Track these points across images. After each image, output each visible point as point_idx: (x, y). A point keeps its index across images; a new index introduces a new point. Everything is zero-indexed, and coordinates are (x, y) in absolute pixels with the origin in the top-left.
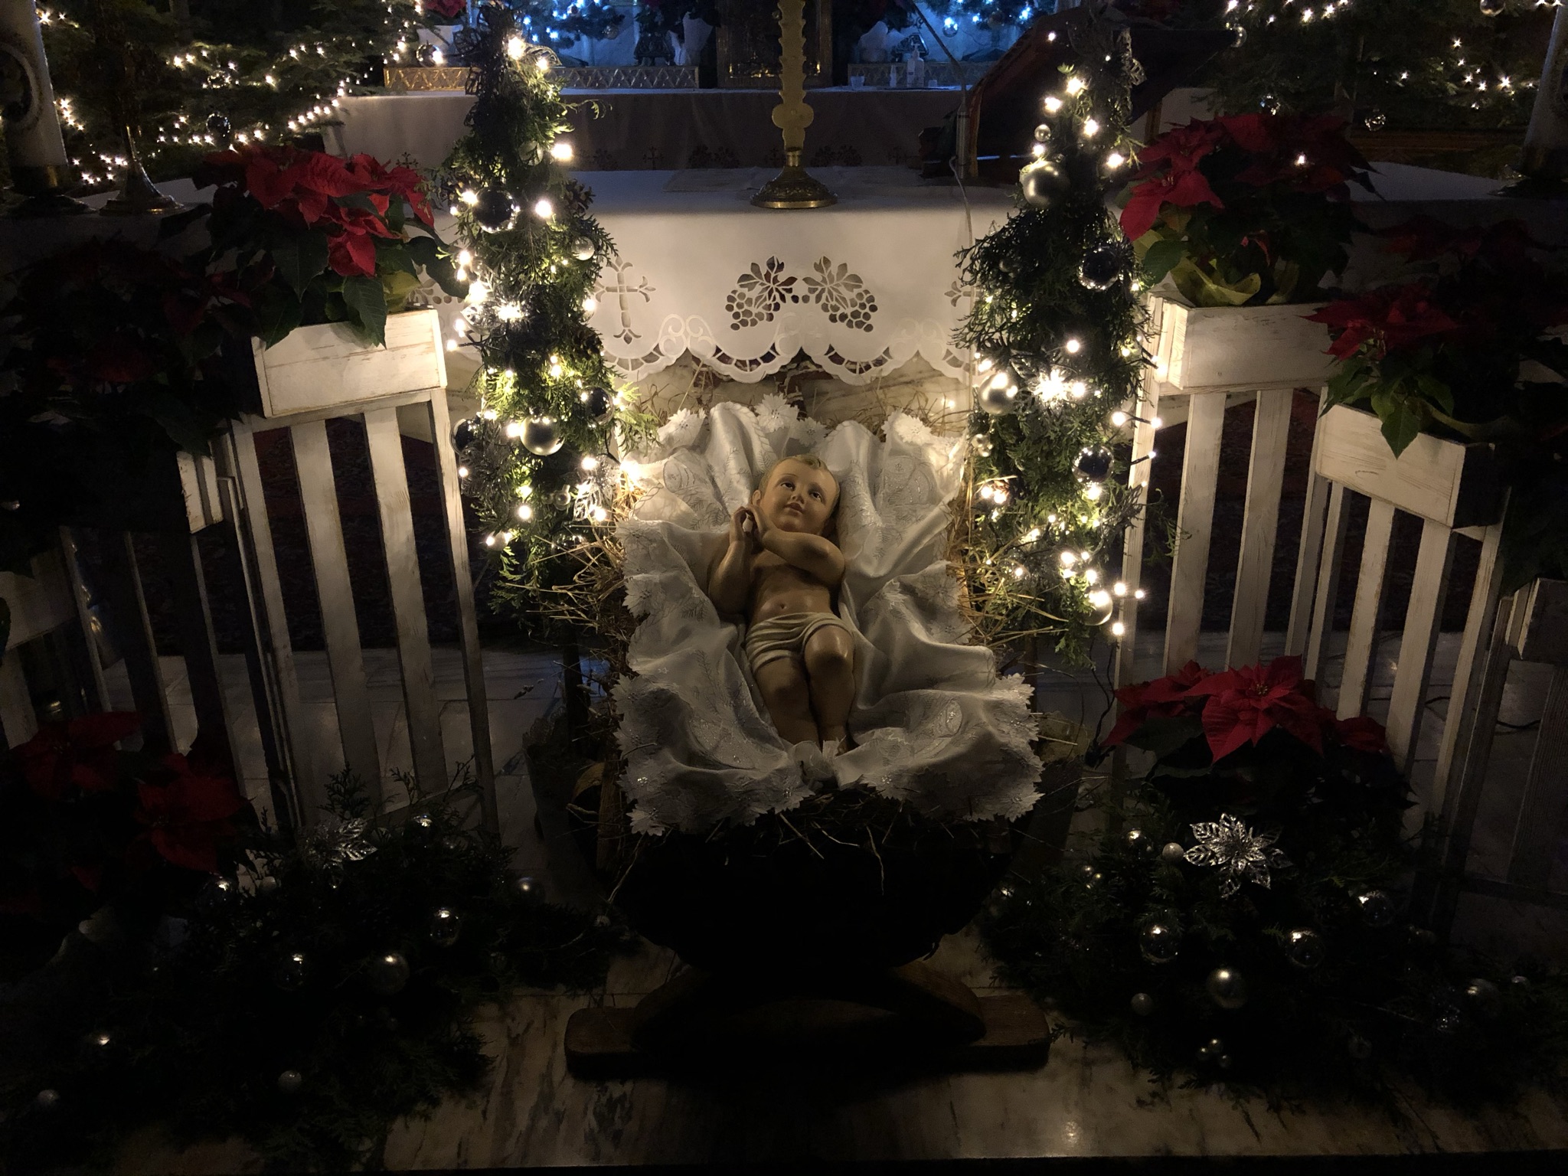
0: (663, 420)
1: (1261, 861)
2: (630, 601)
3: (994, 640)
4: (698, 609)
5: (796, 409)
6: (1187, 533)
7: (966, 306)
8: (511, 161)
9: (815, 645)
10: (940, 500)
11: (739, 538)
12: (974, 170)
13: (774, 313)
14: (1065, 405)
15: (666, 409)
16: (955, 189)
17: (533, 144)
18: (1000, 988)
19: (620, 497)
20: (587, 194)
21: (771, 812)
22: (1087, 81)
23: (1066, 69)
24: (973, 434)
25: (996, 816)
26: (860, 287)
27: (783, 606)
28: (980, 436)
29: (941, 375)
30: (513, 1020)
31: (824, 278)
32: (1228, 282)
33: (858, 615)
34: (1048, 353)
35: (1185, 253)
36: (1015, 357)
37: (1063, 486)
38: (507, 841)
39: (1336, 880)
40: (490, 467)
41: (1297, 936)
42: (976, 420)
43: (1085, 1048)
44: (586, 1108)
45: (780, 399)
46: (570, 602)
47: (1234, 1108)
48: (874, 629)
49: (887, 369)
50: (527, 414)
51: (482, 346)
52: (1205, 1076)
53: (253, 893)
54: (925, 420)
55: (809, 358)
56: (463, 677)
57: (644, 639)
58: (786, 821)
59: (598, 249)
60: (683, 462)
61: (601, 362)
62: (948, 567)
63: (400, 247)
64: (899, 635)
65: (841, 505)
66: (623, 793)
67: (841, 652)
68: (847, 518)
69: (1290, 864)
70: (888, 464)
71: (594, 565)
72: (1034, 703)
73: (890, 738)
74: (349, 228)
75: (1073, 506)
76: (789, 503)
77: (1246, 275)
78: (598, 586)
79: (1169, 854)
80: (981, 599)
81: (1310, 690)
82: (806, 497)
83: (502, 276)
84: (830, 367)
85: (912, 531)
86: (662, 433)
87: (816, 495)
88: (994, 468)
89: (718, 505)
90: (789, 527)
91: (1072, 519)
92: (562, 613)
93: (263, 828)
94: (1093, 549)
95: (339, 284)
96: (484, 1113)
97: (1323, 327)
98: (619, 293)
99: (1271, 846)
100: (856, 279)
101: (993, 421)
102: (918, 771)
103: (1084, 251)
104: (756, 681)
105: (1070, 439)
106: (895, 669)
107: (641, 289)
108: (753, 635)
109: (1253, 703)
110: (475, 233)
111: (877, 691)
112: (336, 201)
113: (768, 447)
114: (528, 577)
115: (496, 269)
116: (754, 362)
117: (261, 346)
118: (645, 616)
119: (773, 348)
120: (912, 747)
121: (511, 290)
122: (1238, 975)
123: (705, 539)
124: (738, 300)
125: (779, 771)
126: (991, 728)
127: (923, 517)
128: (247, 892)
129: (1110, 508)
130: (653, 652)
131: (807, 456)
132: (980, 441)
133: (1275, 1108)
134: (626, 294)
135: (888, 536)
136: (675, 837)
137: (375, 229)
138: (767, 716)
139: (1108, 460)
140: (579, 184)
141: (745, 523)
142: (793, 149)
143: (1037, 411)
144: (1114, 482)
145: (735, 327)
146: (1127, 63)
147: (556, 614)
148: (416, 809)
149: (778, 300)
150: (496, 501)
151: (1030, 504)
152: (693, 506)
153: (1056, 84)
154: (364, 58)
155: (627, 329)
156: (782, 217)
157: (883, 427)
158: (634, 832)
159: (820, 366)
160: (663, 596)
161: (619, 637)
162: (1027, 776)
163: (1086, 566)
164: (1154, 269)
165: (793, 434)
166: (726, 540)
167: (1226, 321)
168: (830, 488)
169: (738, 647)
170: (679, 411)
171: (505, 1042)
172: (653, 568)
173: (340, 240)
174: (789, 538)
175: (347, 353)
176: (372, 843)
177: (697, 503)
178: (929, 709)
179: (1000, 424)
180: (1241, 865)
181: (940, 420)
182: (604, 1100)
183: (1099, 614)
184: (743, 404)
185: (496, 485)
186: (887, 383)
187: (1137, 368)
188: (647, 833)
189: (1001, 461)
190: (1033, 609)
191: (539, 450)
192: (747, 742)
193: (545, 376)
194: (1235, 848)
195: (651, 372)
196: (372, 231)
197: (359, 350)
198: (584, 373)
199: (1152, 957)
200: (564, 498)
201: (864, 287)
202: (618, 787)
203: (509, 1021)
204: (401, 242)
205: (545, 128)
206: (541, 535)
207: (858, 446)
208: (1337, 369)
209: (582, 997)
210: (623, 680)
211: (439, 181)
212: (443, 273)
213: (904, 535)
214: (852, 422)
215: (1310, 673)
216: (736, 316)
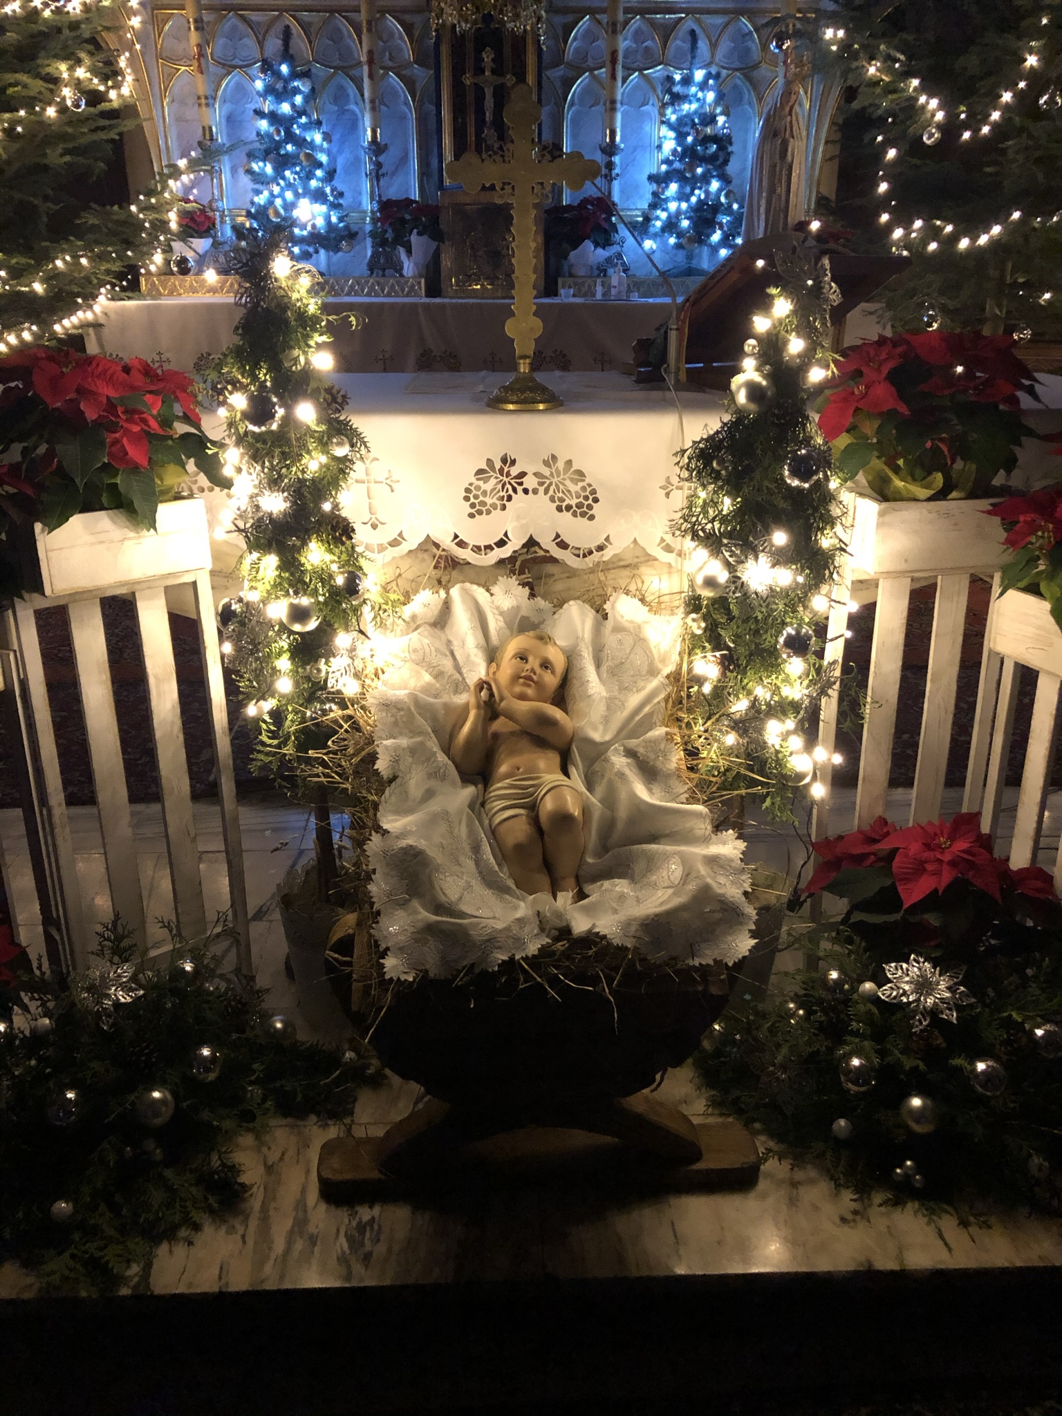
0: (407, 598)
1: (947, 998)
2: (381, 765)
3: (710, 799)
4: (442, 771)
5: (527, 591)
6: (877, 702)
7: (679, 499)
8: (276, 367)
9: (548, 805)
10: (658, 673)
11: (478, 707)
12: (683, 376)
13: (507, 504)
14: (771, 588)
15: (409, 589)
16: (668, 394)
17: (296, 352)
18: (712, 1115)
19: (370, 670)
20: (344, 397)
21: (512, 959)
22: (792, 301)
23: (773, 291)
24: (688, 613)
25: (715, 960)
26: (584, 481)
27: (518, 769)
28: (694, 616)
29: (656, 559)
30: (269, 1149)
31: (552, 473)
32: (914, 480)
33: (586, 776)
34: (756, 542)
35: (876, 453)
36: (726, 545)
37: (767, 660)
38: (262, 982)
39: (1014, 1015)
40: (253, 642)
41: (981, 1066)
42: (690, 601)
43: (792, 1169)
44: (338, 1230)
45: (513, 581)
46: (324, 764)
47: (928, 1224)
48: (600, 789)
49: (607, 554)
50: (287, 594)
51: (246, 533)
52: (902, 1194)
53: (27, 1033)
54: (642, 600)
55: (537, 544)
56: (221, 830)
57: (393, 799)
58: (526, 966)
59: (352, 445)
60: (426, 637)
61: (353, 547)
62: (667, 734)
63: (170, 442)
64: (623, 796)
65: (569, 677)
66: (376, 942)
67: (571, 810)
68: (575, 689)
69: (973, 1000)
70: (610, 640)
71: (346, 731)
72: (746, 857)
73: (617, 889)
74: (126, 425)
75: (777, 678)
76: (523, 674)
77: (930, 473)
78: (351, 751)
79: (864, 992)
80: (695, 762)
81: (987, 843)
82: (538, 670)
83: (266, 470)
84: (556, 552)
85: (634, 700)
86: (407, 611)
87: (546, 668)
88: (707, 644)
89: (457, 676)
90: (522, 697)
91: (776, 690)
92: (317, 776)
93: (37, 972)
94: (795, 717)
95: (116, 476)
96: (243, 1237)
97: (997, 520)
98: (366, 485)
99: (956, 984)
100: (581, 474)
101: (705, 602)
102: (644, 920)
103: (789, 452)
104: (495, 838)
105: (775, 619)
106: (620, 826)
107: (388, 482)
108: (492, 794)
109: (939, 856)
110: (242, 431)
111: (604, 847)
112: (114, 401)
113: (502, 624)
114: (284, 743)
115: (260, 463)
116: (489, 547)
117: (43, 531)
118: (394, 778)
119: (506, 535)
120: (637, 897)
121: (274, 483)
122: (929, 1102)
123: (447, 707)
124: (474, 492)
125: (519, 920)
126: (709, 880)
127: (643, 688)
128: (22, 1032)
129: (810, 681)
130: (401, 811)
131: (538, 632)
132: (694, 620)
133: (964, 1224)
134: (373, 486)
135: (612, 705)
136: (424, 980)
137: (149, 426)
138: (505, 869)
139: (809, 638)
140: (336, 388)
141: (482, 694)
142: (524, 357)
143: (745, 594)
144: (814, 657)
145: (471, 516)
146: (827, 286)
147: (310, 776)
148: (178, 954)
149: (511, 492)
150: (258, 674)
151: (739, 677)
152: (436, 677)
153: (764, 304)
154: (123, 266)
155: (373, 516)
156: (513, 417)
157: (605, 607)
158: (387, 977)
159: (548, 551)
160: (410, 760)
161: (371, 798)
162: (741, 924)
163: (788, 733)
164: (849, 465)
165: (524, 613)
166: (465, 709)
167: (912, 514)
168: (559, 661)
169: (479, 806)
170: (422, 591)
171: (261, 1169)
172: (401, 734)
173: (117, 435)
174: (524, 706)
175: (121, 538)
176: (141, 987)
177: (438, 675)
178: (652, 863)
179: (713, 605)
180: (930, 1001)
181: (656, 601)
182: (354, 1223)
183: (800, 777)
184: (478, 584)
185: (257, 659)
186: (606, 567)
187: (834, 555)
188: (399, 979)
189: (713, 638)
190: (743, 771)
191: (297, 627)
192: (487, 893)
193: (303, 560)
194: (923, 986)
195: (396, 555)
196: (146, 428)
197: (132, 534)
198: (339, 558)
199: (850, 1085)
200: (319, 671)
201: (588, 481)
202: (371, 936)
203: (265, 1149)
204: (171, 437)
205: (307, 337)
206: (297, 703)
207: (583, 623)
208: (1008, 557)
209: (332, 1127)
210: (376, 838)
211: (209, 385)
212: (211, 468)
213: (626, 704)
214: (578, 601)
215: (985, 827)
216: (473, 506)
